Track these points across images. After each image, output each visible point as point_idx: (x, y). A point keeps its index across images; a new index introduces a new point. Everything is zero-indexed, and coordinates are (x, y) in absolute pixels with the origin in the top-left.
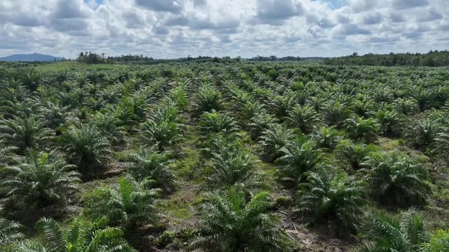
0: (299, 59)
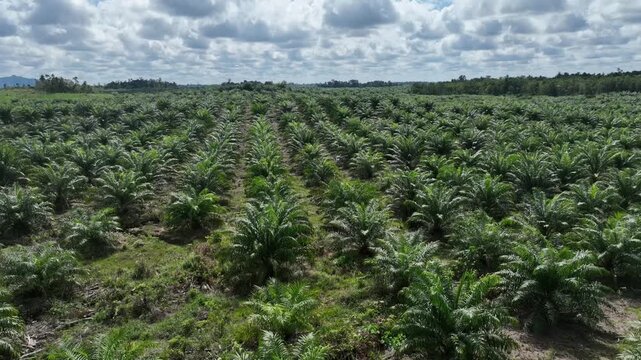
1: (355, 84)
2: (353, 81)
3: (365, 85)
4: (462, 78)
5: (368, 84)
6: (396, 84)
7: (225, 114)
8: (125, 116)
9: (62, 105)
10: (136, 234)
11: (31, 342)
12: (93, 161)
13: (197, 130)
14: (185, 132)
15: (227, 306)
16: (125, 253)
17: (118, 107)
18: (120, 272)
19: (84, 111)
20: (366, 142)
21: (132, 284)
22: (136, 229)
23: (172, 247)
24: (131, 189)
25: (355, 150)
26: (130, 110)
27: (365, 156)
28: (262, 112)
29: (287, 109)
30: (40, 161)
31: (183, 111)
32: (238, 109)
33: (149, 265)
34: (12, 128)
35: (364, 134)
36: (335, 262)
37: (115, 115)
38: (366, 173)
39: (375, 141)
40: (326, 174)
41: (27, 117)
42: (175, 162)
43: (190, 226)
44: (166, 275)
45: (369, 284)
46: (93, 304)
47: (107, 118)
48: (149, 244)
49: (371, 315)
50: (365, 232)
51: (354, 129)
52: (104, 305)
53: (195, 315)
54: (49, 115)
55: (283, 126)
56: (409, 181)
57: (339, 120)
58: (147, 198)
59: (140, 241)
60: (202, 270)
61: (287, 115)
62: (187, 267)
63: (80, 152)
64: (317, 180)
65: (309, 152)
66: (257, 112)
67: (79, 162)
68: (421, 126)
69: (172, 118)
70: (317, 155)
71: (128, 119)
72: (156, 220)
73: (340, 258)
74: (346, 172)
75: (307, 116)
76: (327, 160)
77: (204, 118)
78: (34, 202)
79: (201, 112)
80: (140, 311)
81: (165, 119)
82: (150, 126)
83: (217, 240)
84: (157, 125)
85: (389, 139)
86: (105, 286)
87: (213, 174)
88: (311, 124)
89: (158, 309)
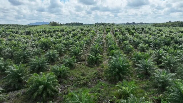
0: (145, 24)
1: (134, 23)
3: (137, 24)
4: (170, 22)
6: (147, 24)
7: (99, 32)
8: (72, 32)
9: (57, 29)
10: (80, 64)
11: (60, 90)
12: (67, 44)
13: (92, 36)
14: (89, 37)
15: (108, 86)
16: (78, 69)
17: (71, 30)
18: (78, 74)
19: (62, 31)
20: (142, 41)
21: (81, 77)
22: (80, 63)
23: (90, 68)
24: (79, 52)
25: (139, 43)
26: (74, 30)
27: (142, 45)
28: (109, 31)
29: (116, 31)
30: (55, 43)
31: (87, 31)
32: (102, 31)
33: (85, 72)
34: (47, 35)
35: (141, 39)
36: (138, 76)
37: (70, 32)
38: (143, 50)
39: (144, 41)
40: (131, 50)
41: (49, 32)
42: (87, 45)
43: (94, 62)
44: (90, 76)
45: (151, 84)
46: (73, 82)
47: (68, 33)
48: (84, 67)
49: (153, 93)
50: (148, 68)
51: (137, 37)
52: (75, 82)
53: (100, 87)
54: (54, 32)
55: (115, 35)
56: (159, 53)
57: (132, 34)
58: (82, 54)
59: (81, 66)
60: (99, 75)
61: (116, 32)
62: (95, 74)
63: (64, 41)
64: (128, 52)
65: (125, 43)
66: (107, 31)
67: (64, 44)
68: (159, 36)
69: (85, 33)
70: (127, 44)
71: (74, 33)
72: (84, 60)
73: (139, 75)
74: (136, 50)
75: (122, 33)
76: (130, 46)
77: (93, 33)
78: (55, 54)
79: (92, 31)
80: (85, 84)
81: (83, 33)
82: (79, 35)
83: (102, 67)
84: (81, 35)
85: (150, 40)
86: (75, 77)
87: (99, 49)
88: (124, 35)
89: (90, 85)
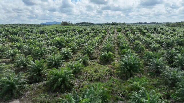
0: (158, 23)
1: (146, 23)
2: (145, 22)
3: (149, 24)
5: (151, 23)
6: (160, 23)
7: (110, 32)
8: (84, 32)
9: (69, 29)
10: (92, 61)
11: (76, 83)
12: (80, 43)
13: (103, 36)
14: (100, 36)
15: (120, 82)
16: (91, 66)
17: (82, 29)
18: (91, 70)
19: (74, 30)
20: (154, 41)
21: (94, 73)
22: (92, 60)
23: (102, 66)
24: (91, 50)
25: (150, 43)
26: (85, 30)
27: (154, 45)
28: (120, 31)
29: (127, 31)
30: (68, 42)
31: (98, 30)
32: (113, 31)
33: (98, 69)
34: (60, 34)
35: (152, 38)
36: (148, 74)
37: (82, 31)
38: (155, 50)
39: (156, 41)
40: (142, 49)
41: (62, 32)
42: (98, 44)
43: (106, 60)
44: (102, 72)
45: (161, 81)
46: (87, 77)
47: (80, 32)
48: (96, 64)
49: (163, 90)
50: (159, 67)
51: (149, 37)
52: (89, 77)
53: (112, 83)
54: (66, 31)
55: (127, 35)
56: (171, 53)
57: (144, 34)
58: (94, 53)
59: (94, 63)
60: (111, 72)
61: (127, 32)
62: (107, 71)
63: (77, 40)
64: (139, 51)
65: (136, 43)
66: (118, 31)
67: (77, 43)
68: (172, 36)
69: (96, 32)
70: (139, 44)
71: (85, 32)
72: (96, 58)
73: (150, 73)
74: (148, 50)
75: (133, 33)
76: (142, 45)
77: (104, 33)
78: (69, 52)
79: (103, 31)
80: (98, 80)
81: (94, 33)
82: (91, 34)
83: (114, 65)
84: (93, 34)
85: (162, 40)
86: (88, 73)
87: (111, 48)
88: (135, 35)
89: (103, 80)
